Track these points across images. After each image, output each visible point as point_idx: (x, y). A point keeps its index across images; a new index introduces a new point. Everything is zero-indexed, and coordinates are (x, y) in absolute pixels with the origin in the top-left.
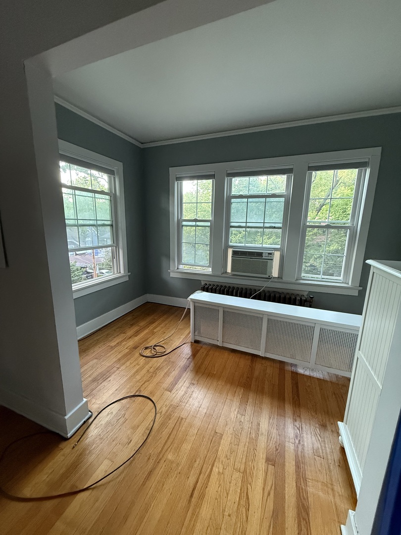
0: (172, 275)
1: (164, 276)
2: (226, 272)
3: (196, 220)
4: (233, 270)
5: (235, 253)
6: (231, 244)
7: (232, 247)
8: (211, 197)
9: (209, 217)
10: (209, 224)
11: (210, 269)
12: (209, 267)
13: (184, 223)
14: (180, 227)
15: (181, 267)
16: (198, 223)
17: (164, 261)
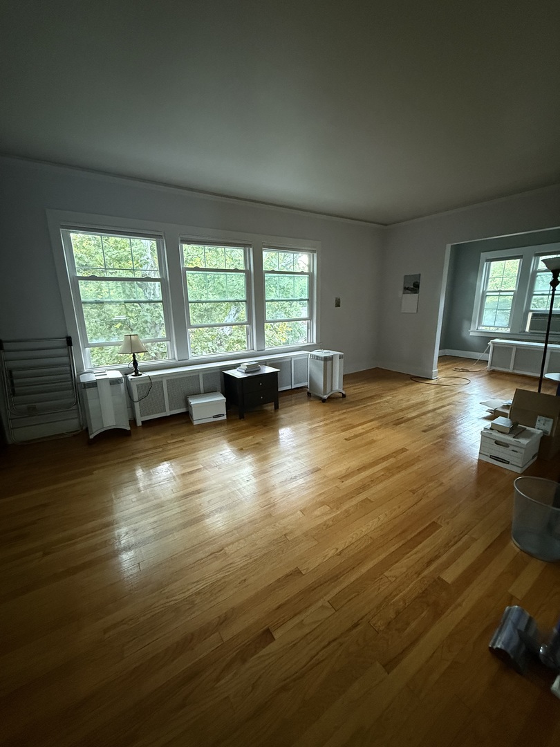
0: (471, 334)
1: (464, 334)
2: (524, 332)
3: (500, 291)
4: (530, 329)
5: (534, 315)
6: (531, 309)
7: (532, 311)
8: (517, 272)
9: (513, 288)
10: (512, 293)
11: (509, 329)
12: (507, 327)
13: (488, 294)
14: (484, 296)
15: (480, 328)
16: (502, 293)
17: (466, 323)
